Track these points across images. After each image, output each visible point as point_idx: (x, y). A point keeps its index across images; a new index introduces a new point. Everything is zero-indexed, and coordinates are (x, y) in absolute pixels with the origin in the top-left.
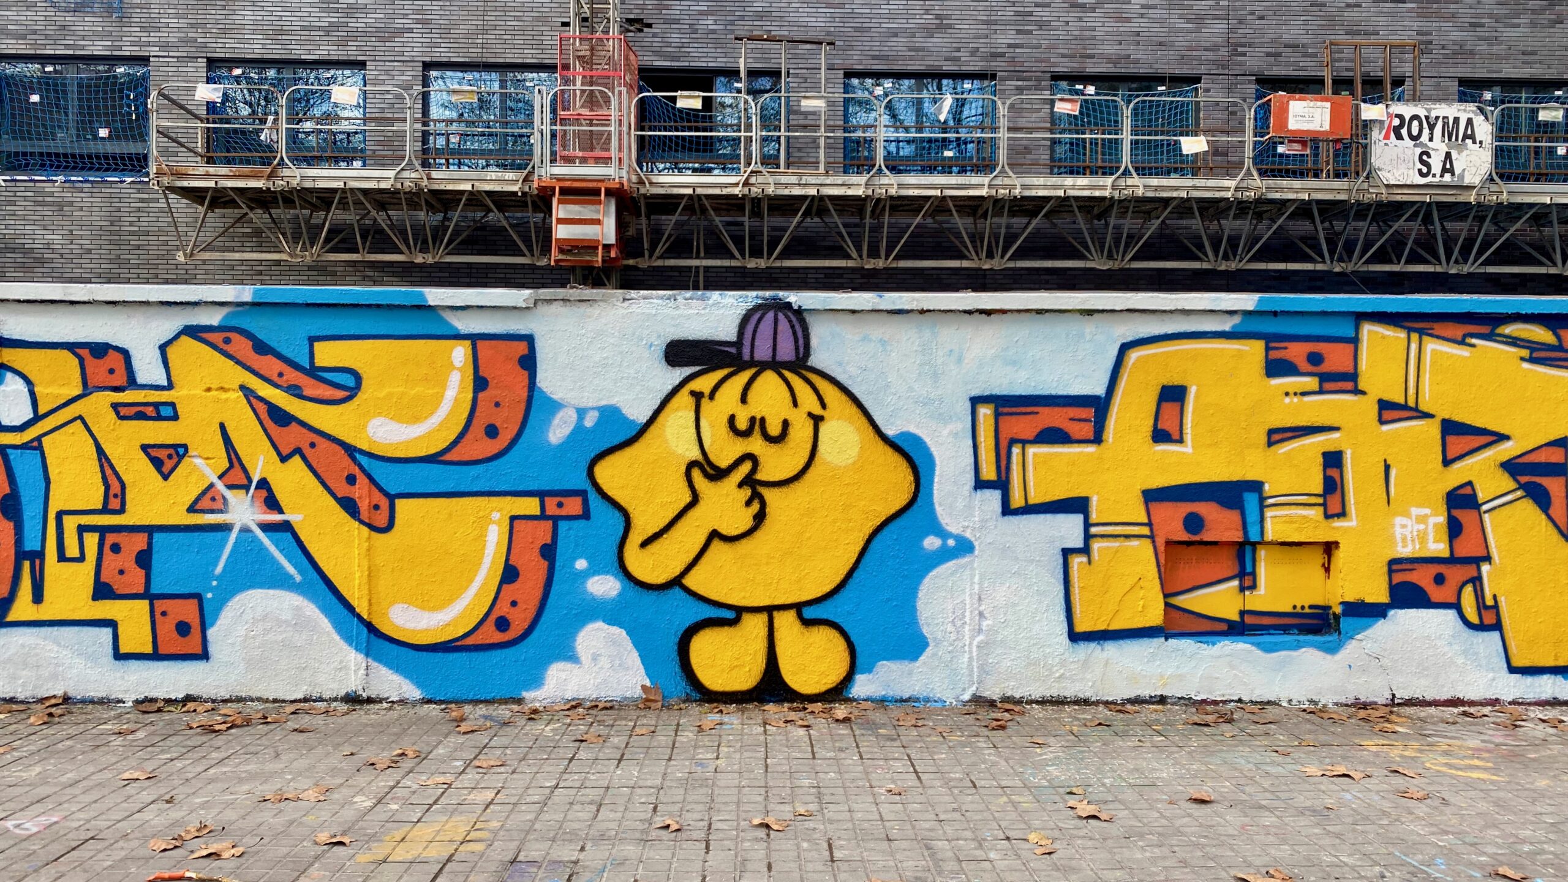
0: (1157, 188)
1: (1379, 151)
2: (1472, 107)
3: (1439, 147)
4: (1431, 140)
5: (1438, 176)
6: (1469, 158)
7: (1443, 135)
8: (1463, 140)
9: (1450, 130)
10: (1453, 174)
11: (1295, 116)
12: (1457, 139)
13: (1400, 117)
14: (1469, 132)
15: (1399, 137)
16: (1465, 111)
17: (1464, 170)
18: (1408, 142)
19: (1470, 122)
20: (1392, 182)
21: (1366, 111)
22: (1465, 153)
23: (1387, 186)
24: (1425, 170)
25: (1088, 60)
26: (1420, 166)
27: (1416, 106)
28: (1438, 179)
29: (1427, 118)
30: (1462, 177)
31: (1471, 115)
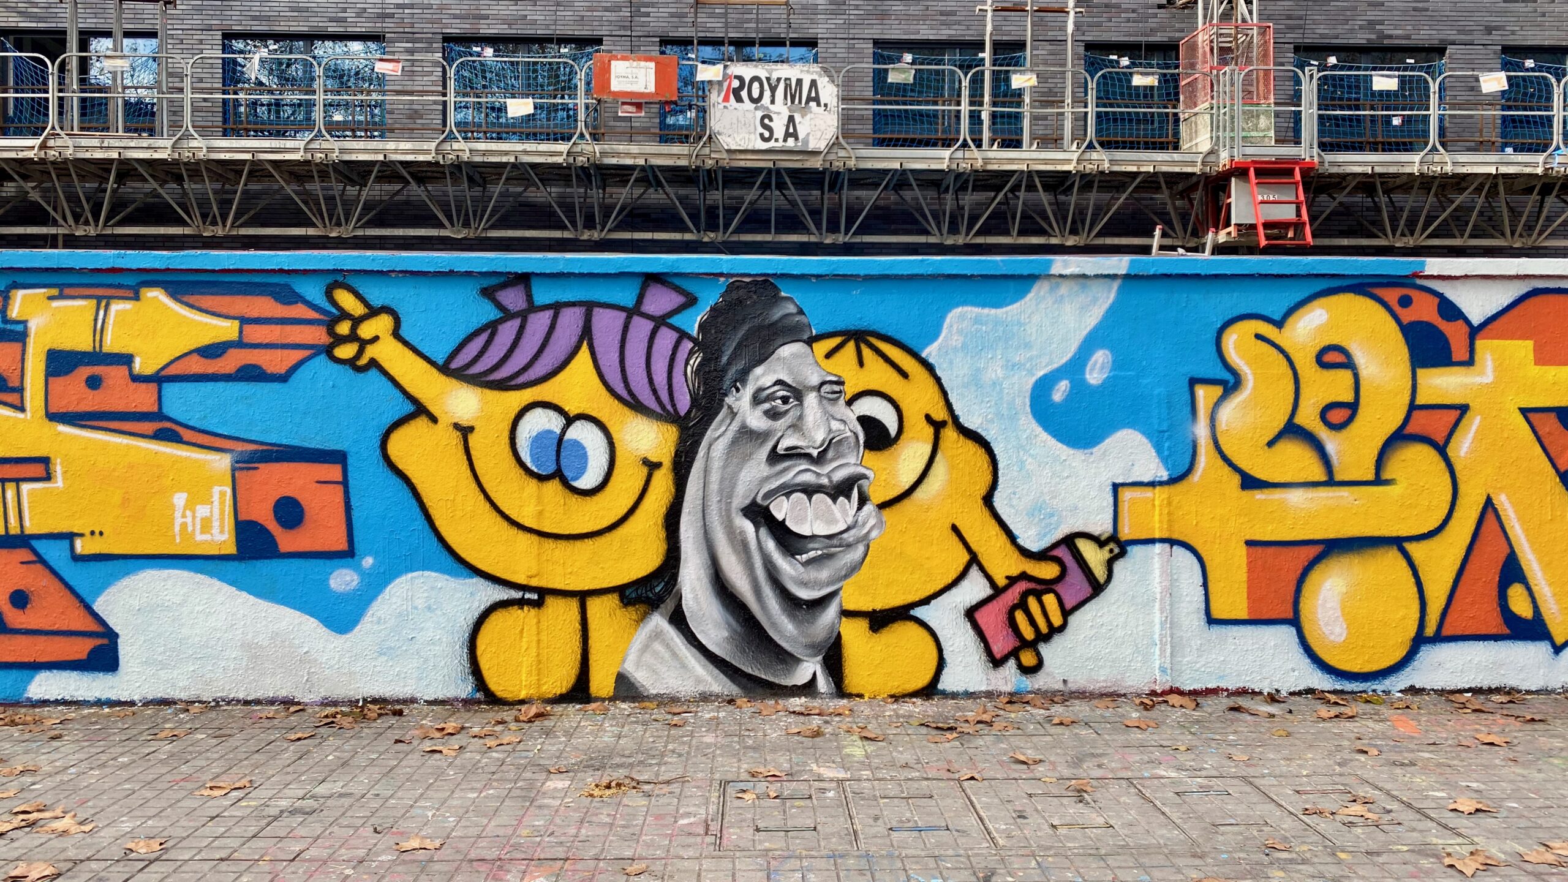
0: (485, 153)
1: (718, 115)
2: (816, 68)
3: (780, 111)
4: (773, 102)
5: (781, 140)
6: (813, 122)
7: (786, 98)
8: (807, 102)
9: (793, 92)
10: (797, 139)
11: (617, 77)
12: (800, 102)
13: (740, 78)
14: (813, 94)
15: (739, 99)
16: (808, 72)
17: (808, 134)
18: (748, 105)
19: (813, 83)
20: (733, 147)
21: (702, 72)
22: (809, 116)
23: (729, 151)
24: (767, 134)
25: (482, 21)
26: (761, 130)
27: (756, 66)
28: (779, 145)
29: (768, 79)
30: (806, 142)
31: (815, 77)
